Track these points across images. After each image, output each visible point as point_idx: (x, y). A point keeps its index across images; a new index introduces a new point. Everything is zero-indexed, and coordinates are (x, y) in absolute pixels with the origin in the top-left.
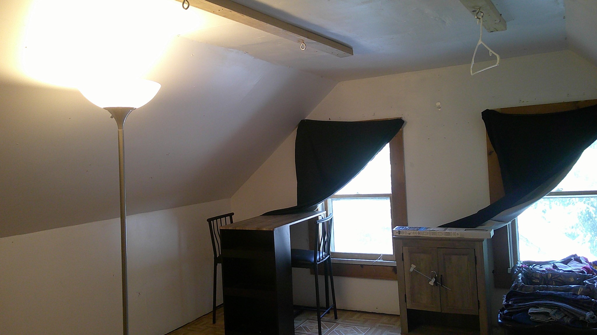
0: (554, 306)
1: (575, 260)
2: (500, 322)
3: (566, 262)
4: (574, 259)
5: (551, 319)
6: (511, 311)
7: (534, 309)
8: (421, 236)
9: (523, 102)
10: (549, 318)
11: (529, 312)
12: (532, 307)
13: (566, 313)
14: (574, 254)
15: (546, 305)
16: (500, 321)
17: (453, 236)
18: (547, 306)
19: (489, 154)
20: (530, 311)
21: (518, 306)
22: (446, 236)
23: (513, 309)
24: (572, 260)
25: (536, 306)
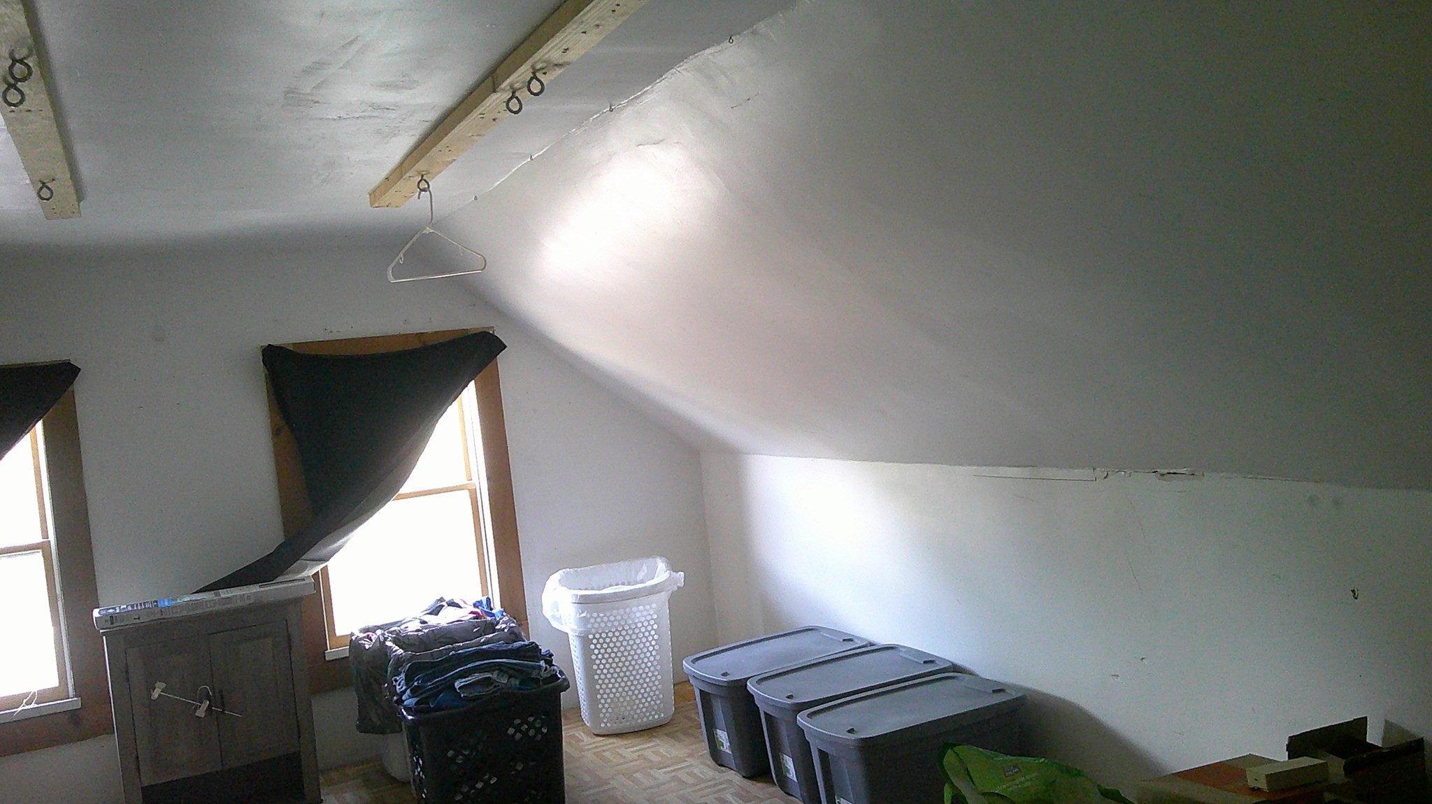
0: (491, 667)
1: (449, 605)
2: (412, 719)
3: (436, 611)
4: (446, 605)
5: (495, 687)
6: (424, 696)
7: (464, 680)
8: (166, 617)
9: (331, 332)
10: (492, 687)
11: (457, 688)
12: (457, 679)
13: (511, 672)
14: (439, 598)
15: (480, 669)
16: (410, 717)
17: (239, 604)
18: (483, 669)
19: (276, 432)
20: (457, 684)
21: (433, 684)
22: (224, 607)
23: (424, 692)
24: (443, 606)
25: (462, 675)
